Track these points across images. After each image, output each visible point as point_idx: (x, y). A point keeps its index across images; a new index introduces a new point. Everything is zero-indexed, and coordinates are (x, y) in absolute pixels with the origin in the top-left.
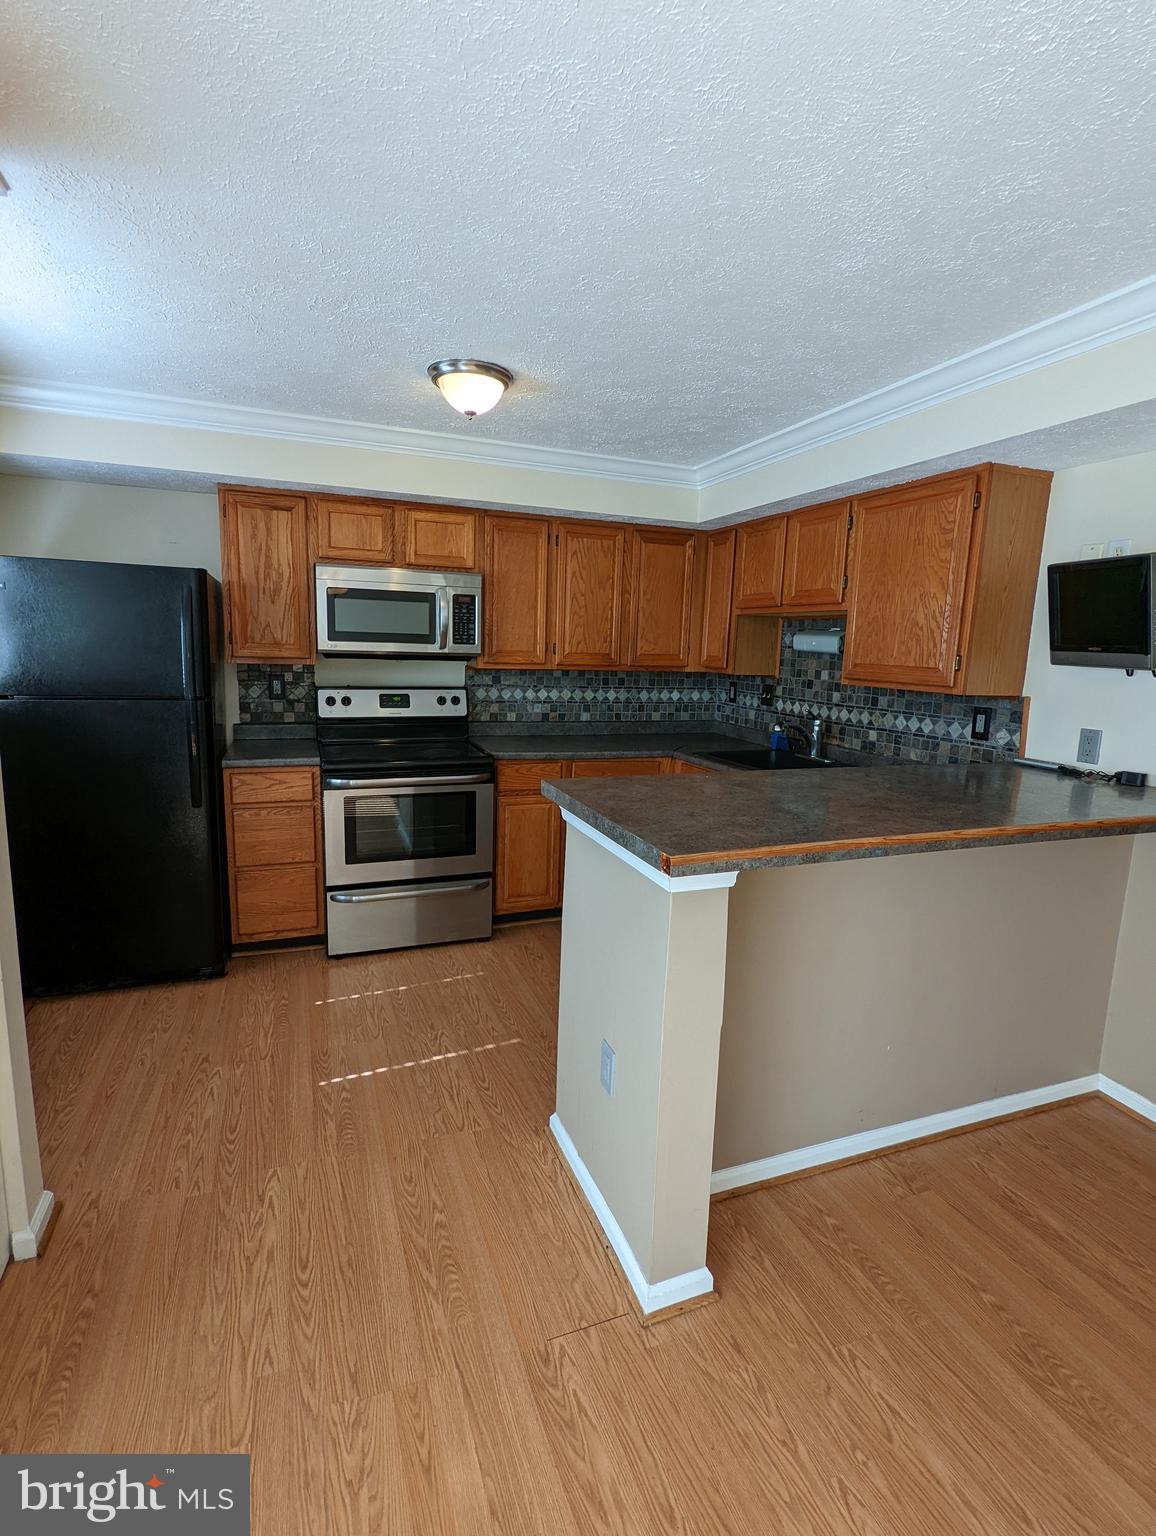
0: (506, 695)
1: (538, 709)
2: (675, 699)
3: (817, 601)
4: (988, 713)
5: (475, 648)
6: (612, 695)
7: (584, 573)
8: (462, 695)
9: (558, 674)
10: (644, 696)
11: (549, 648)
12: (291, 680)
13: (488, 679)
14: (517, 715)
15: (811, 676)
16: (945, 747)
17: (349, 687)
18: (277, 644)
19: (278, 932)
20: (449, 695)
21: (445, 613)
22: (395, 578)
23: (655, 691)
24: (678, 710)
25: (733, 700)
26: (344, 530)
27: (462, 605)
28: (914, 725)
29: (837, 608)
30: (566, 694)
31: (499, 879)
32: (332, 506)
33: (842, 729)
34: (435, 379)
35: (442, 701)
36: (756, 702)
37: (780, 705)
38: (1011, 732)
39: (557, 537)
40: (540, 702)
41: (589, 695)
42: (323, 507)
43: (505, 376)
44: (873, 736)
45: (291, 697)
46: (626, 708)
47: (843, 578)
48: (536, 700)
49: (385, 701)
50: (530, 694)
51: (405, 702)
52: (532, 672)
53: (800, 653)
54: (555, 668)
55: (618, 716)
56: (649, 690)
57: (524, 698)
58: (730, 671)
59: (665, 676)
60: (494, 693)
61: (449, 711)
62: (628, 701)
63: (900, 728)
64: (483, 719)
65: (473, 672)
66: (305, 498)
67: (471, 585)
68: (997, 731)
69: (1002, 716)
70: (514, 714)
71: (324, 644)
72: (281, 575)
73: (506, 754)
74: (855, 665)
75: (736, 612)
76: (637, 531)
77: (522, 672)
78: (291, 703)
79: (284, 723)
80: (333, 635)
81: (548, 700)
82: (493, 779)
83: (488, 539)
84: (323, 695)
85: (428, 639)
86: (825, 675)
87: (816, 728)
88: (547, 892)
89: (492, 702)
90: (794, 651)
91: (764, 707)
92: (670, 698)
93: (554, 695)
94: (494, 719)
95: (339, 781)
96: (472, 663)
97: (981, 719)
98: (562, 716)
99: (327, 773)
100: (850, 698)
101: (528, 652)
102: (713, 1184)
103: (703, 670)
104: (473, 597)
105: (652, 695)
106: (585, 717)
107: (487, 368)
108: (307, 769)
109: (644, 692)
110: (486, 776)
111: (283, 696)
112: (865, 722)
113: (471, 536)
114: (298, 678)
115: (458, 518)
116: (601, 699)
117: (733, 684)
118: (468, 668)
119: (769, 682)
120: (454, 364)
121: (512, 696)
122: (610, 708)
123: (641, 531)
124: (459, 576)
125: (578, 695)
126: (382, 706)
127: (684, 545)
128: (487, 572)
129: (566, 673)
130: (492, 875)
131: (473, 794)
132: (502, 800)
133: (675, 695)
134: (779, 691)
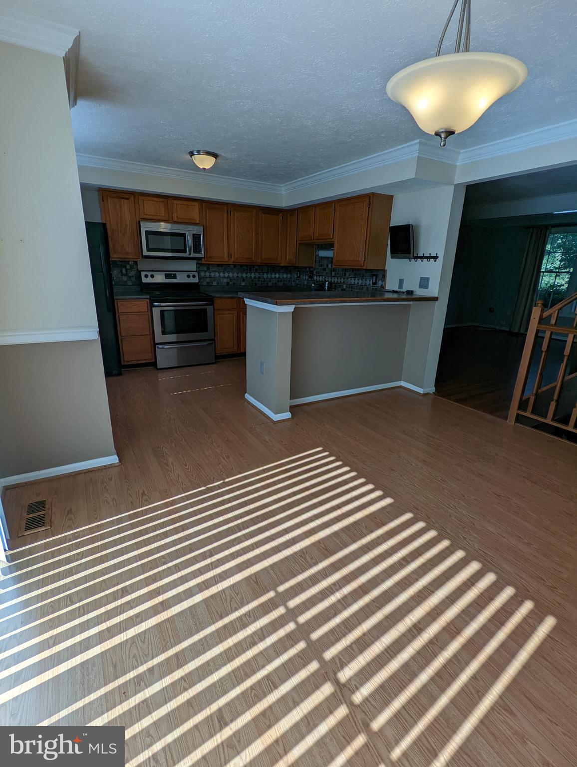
0: (212, 275)
1: (225, 280)
2: (277, 277)
3: (325, 238)
4: (377, 276)
5: (202, 255)
6: (253, 275)
7: (241, 226)
8: (196, 274)
9: (232, 266)
10: (265, 276)
11: (229, 255)
12: (129, 268)
13: (205, 268)
14: (217, 283)
15: (325, 266)
16: (365, 288)
17: (152, 271)
18: (127, 253)
19: (139, 360)
20: (191, 274)
21: (190, 241)
22: (163, 227)
23: (269, 274)
24: (278, 281)
25: (299, 277)
26: (150, 207)
27: (196, 238)
28: (356, 281)
29: (331, 240)
30: (235, 275)
31: (216, 341)
32: (144, 198)
33: (335, 285)
34: (191, 156)
35: (189, 276)
36: (307, 277)
37: (315, 278)
38: (382, 282)
39: (230, 211)
40: (225, 278)
41: (244, 275)
42: (141, 198)
43: (215, 156)
44: (345, 286)
45: (130, 275)
46: (259, 281)
47: (333, 229)
48: (224, 276)
49: (167, 276)
50: (222, 274)
51: (175, 277)
52: (222, 265)
53: (322, 258)
54: (232, 263)
55: (255, 284)
56: (267, 273)
57: (220, 276)
58: (297, 265)
59: (273, 267)
60: (207, 274)
61: (192, 280)
62: (259, 278)
63: (353, 283)
64: (204, 284)
65: (199, 265)
66: (133, 194)
67: (198, 230)
68: (379, 281)
69: (380, 277)
70: (216, 283)
71: (145, 253)
72: (126, 225)
73: (217, 295)
74: (336, 260)
75: (299, 242)
76: (261, 209)
77: (218, 265)
78: (130, 277)
79: (128, 285)
80: (149, 249)
81: (228, 277)
82: (212, 304)
83: (204, 212)
84: (143, 274)
85: (184, 251)
86: (330, 266)
87: (327, 285)
88: (234, 347)
89: (207, 277)
90: (319, 257)
91: (310, 279)
92: (275, 277)
93: (231, 275)
94: (208, 284)
95: (157, 304)
96: (200, 262)
97: (374, 277)
98: (234, 284)
99: (152, 301)
100: (338, 273)
101: (221, 257)
102: (290, 403)
103: (287, 265)
104: (200, 235)
105: (268, 276)
106: (243, 284)
107: (209, 153)
108: (145, 300)
109: (265, 274)
110: (209, 303)
111: (126, 275)
112: (342, 282)
113: (198, 210)
114: (132, 267)
115: (193, 203)
116: (249, 277)
117: (299, 271)
118: (197, 264)
119: (311, 269)
120: (199, 152)
121: (215, 275)
122: (252, 281)
124: (194, 227)
125: (240, 275)
126: (166, 278)
128: (204, 225)
129: (235, 266)
130: (214, 340)
131: (206, 309)
132: (215, 312)
133: (277, 276)
134: (315, 273)
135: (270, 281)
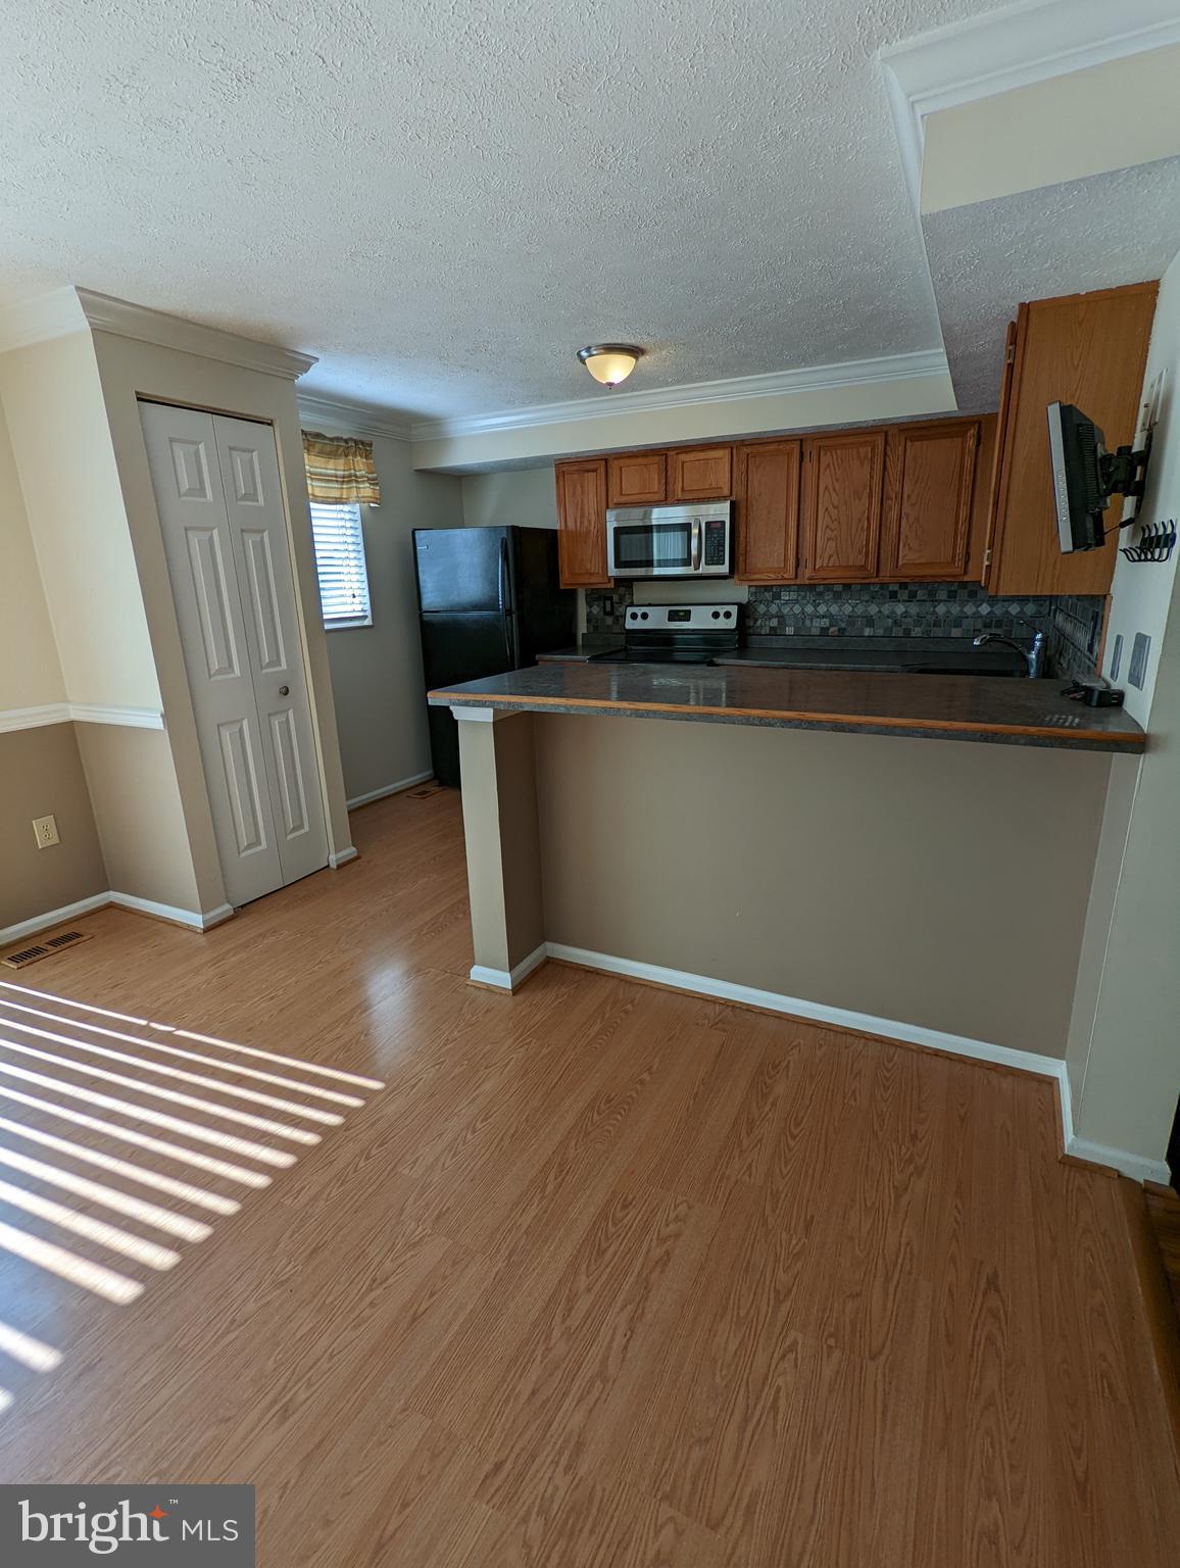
0: (786, 610)
1: (817, 623)
5: (724, 568)
6: (900, 609)
7: (837, 486)
8: (736, 610)
9: (839, 588)
10: (941, 609)
12: (617, 600)
14: (796, 629)
17: (647, 605)
18: (589, 574)
20: (722, 610)
26: (631, 479)
27: (714, 530)
30: (848, 609)
32: (623, 462)
35: (715, 615)
39: (811, 453)
40: (818, 617)
41: (873, 609)
42: (617, 464)
45: (618, 614)
46: (918, 623)
48: (815, 614)
49: (672, 616)
50: (809, 609)
51: (687, 616)
54: (806, 582)
55: (907, 631)
57: (804, 612)
61: (721, 624)
62: (920, 615)
64: (763, 632)
66: (605, 460)
67: (719, 512)
70: (792, 628)
76: (901, 431)
78: (617, 618)
79: (612, 633)
80: (618, 564)
81: (827, 615)
83: (743, 467)
84: (629, 611)
85: (686, 561)
93: (834, 609)
94: (773, 632)
98: (842, 630)
101: (779, 568)
104: (722, 523)
106: (867, 632)
111: (611, 613)
113: (728, 467)
114: (622, 599)
115: (717, 453)
116: (887, 613)
121: (792, 610)
122: (897, 623)
123: (905, 430)
124: (710, 506)
125: (860, 610)
126: (669, 620)
127: (963, 435)
128: (735, 498)
135: (958, 625)
